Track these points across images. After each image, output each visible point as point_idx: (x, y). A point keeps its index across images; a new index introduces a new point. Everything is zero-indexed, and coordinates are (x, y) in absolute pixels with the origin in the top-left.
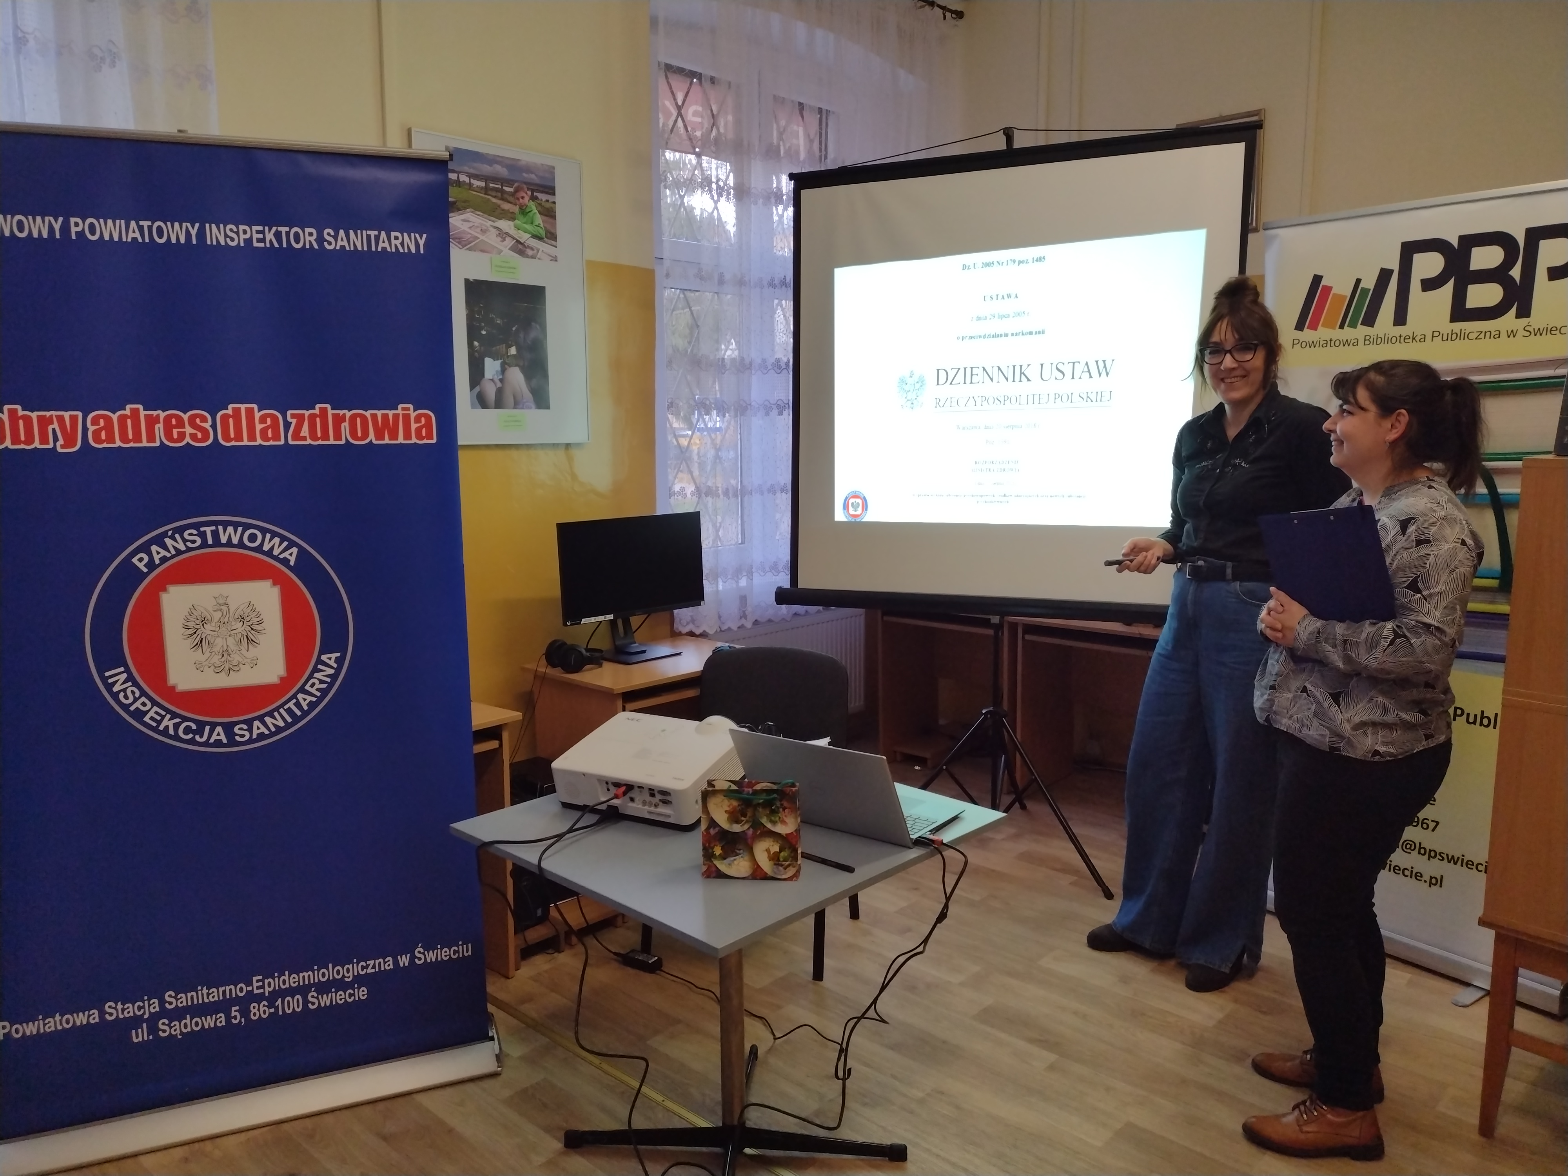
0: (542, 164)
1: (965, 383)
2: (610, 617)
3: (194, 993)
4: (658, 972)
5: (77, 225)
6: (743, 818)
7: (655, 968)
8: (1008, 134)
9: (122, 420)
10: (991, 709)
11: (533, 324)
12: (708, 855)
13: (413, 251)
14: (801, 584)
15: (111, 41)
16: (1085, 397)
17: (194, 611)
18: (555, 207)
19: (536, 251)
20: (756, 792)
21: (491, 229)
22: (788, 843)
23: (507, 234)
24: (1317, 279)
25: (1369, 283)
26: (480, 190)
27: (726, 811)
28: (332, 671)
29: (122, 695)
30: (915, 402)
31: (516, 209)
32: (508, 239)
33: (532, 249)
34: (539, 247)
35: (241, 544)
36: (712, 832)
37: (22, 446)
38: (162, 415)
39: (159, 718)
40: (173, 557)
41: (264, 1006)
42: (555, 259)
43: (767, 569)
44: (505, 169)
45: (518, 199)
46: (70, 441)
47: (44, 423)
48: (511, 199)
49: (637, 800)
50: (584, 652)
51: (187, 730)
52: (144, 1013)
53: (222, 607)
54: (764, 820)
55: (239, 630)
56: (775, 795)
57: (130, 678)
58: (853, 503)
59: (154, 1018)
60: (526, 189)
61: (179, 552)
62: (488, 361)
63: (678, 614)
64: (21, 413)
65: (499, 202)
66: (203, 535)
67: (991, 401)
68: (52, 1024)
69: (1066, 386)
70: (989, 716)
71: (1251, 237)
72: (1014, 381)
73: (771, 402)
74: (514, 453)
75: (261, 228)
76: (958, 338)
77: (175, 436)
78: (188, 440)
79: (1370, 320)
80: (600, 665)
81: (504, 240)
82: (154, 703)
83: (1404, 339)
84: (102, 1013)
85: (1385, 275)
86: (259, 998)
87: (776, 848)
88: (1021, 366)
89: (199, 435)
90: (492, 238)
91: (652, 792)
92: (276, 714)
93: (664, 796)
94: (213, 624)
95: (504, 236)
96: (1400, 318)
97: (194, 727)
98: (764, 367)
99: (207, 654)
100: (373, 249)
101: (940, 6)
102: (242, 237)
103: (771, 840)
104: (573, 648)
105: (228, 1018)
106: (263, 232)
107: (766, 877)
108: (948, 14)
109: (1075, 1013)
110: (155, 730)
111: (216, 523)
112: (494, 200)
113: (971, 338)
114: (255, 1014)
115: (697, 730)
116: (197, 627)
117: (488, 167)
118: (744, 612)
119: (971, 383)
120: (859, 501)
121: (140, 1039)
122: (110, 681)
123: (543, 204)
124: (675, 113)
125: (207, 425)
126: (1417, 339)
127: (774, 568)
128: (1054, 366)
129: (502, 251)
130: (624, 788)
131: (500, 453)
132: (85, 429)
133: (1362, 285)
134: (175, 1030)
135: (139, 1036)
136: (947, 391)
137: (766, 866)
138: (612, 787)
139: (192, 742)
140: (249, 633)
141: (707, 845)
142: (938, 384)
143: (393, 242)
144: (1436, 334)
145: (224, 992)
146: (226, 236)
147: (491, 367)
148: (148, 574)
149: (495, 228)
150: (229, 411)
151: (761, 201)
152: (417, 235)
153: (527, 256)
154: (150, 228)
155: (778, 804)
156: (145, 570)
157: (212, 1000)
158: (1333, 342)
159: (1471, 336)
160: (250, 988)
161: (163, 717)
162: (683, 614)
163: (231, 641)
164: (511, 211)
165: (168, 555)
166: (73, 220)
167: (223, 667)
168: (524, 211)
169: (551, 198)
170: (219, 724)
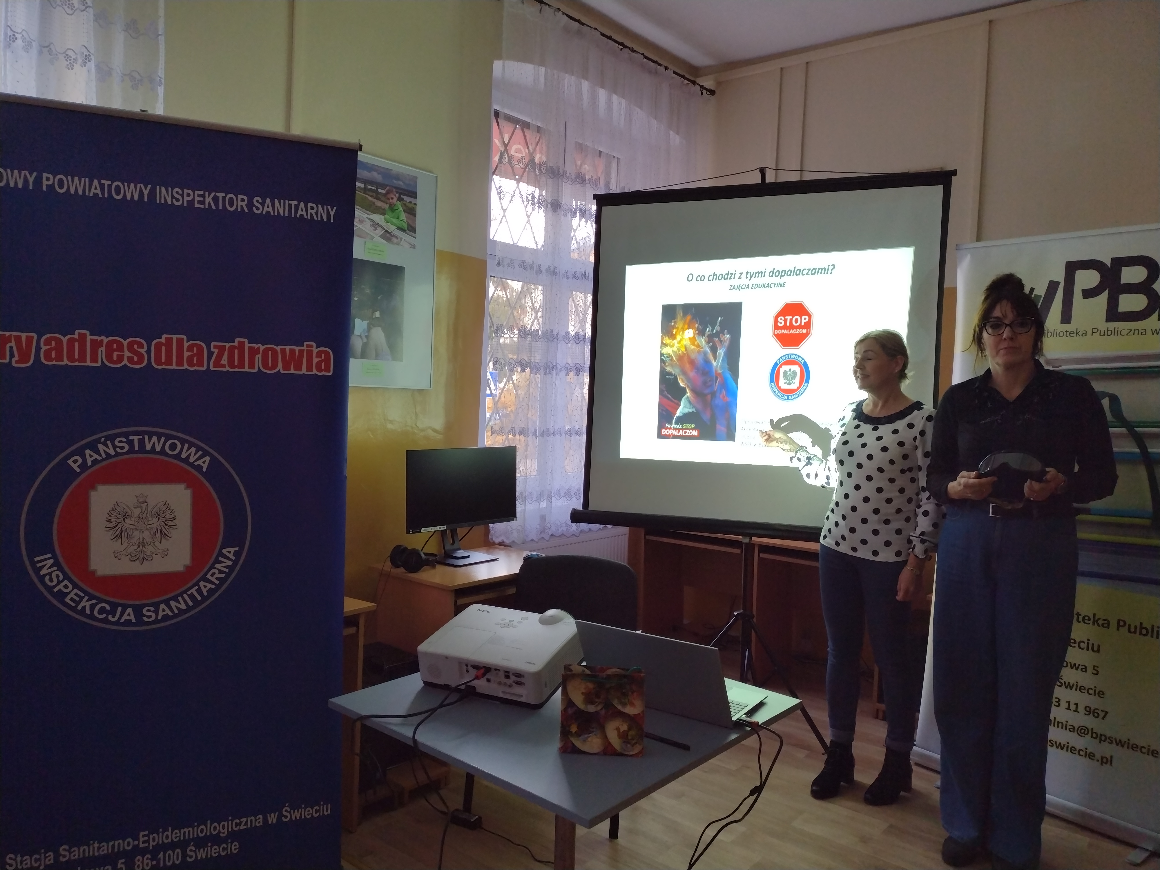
0: (408, 175)
2: (444, 528)
4: (479, 829)
5: (48, 180)
6: (597, 700)
7: (476, 826)
8: (762, 172)
9: (71, 342)
10: (741, 611)
11: (394, 295)
12: (566, 732)
13: (325, 219)
14: (592, 507)
17: (117, 507)
18: (416, 208)
19: (399, 240)
20: (608, 677)
21: (367, 220)
22: (636, 723)
23: (378, 225)
25: (1041, 291)
27: (582, 693)
28: (229, 563)
29: (47, 578)
31: (386, 206)
32: (379, 229)
33: (397, 238)
35: (163, 452)
36: (570, 711)
38: (106, 340)
39: (78, 599)
40: (103, 460)
41: (147, 858)
42: (413, 247)
43: (562, 494)
44: (380, 176)
45: (389, 199)
46: (25, 357)
47: (4, 341)
48: (383, 198)
49: (493, 681)
50: (422, 555)
51: (102, 611)
52: (40, 866)
53: (142, 505)
54: (616, 702)
55: (154, 525)
56: (625, 680)
57: (56, 564)
60: (395, 193)
61: (109, 456)
62: (358, 321)
63: (493, 528)
65: (374, 200)
66: (131, 443)
73: (572, 365)
75: (202, 193)
77: (115, 358)
78: (125, 362)
80: (435, 567)
81: (376, 229)
82: (75, 586)
83: (1070, 334)
85: (1053, 286)
86: (143, 852)
87: (624, 727)
89: (136, 359)
90: (368, 227)
91: (507, 674)
92: (180, 599)
93: (517, 677)
94: (133, 519)
95: (376, 227)
96: (1066, 317)
97: (108, 608)
99: (125, 545)
100: (293, 215)
101: (699, 85)
102: (186, 198)
103: (621, 720)
104: (415, 553)
106: (203, 196)
107: (616, 754)
108: (704, 91)
110: (74, 609)
111: (143, 433)
112: (370, 198)
116: (119, 521)
117: (367, 173)
118: (543, 527)
122: (39, 565)
123: (407, 204)
124: (502, 149)
125: (143, 351)
126: (1080, 334)
127: (568, 494)
129: (374, 237)
130: (482, 671)
131: (362, 394)
132: (38, 348)
137: (616, 743)
138: (470, 669)
139: (106, 621)
140: (162, 527)
141: (565, 723)
143: (310, 211)
144: (1095, 331)
145: (113, 846)
146: (173, 197)
147: (360, 326)
148: (79, 474)
149: (370, 219)
150: (163, 340)
152: (329, 207)
153: (393, 243)
154: (110, 186)
155: (627, 687)
156: (78, 470)
157: (102, 853)
159: (1123, 333)
160: (136, 843)
161: (82, 598)
162: (497, 528)
163: (147, 534)
164: (383, 208)
165: (99, 458)
166: (45, 175)
167: (138, 556)
168: (392, 208)
169: (413, 200)
170: (130, 606)
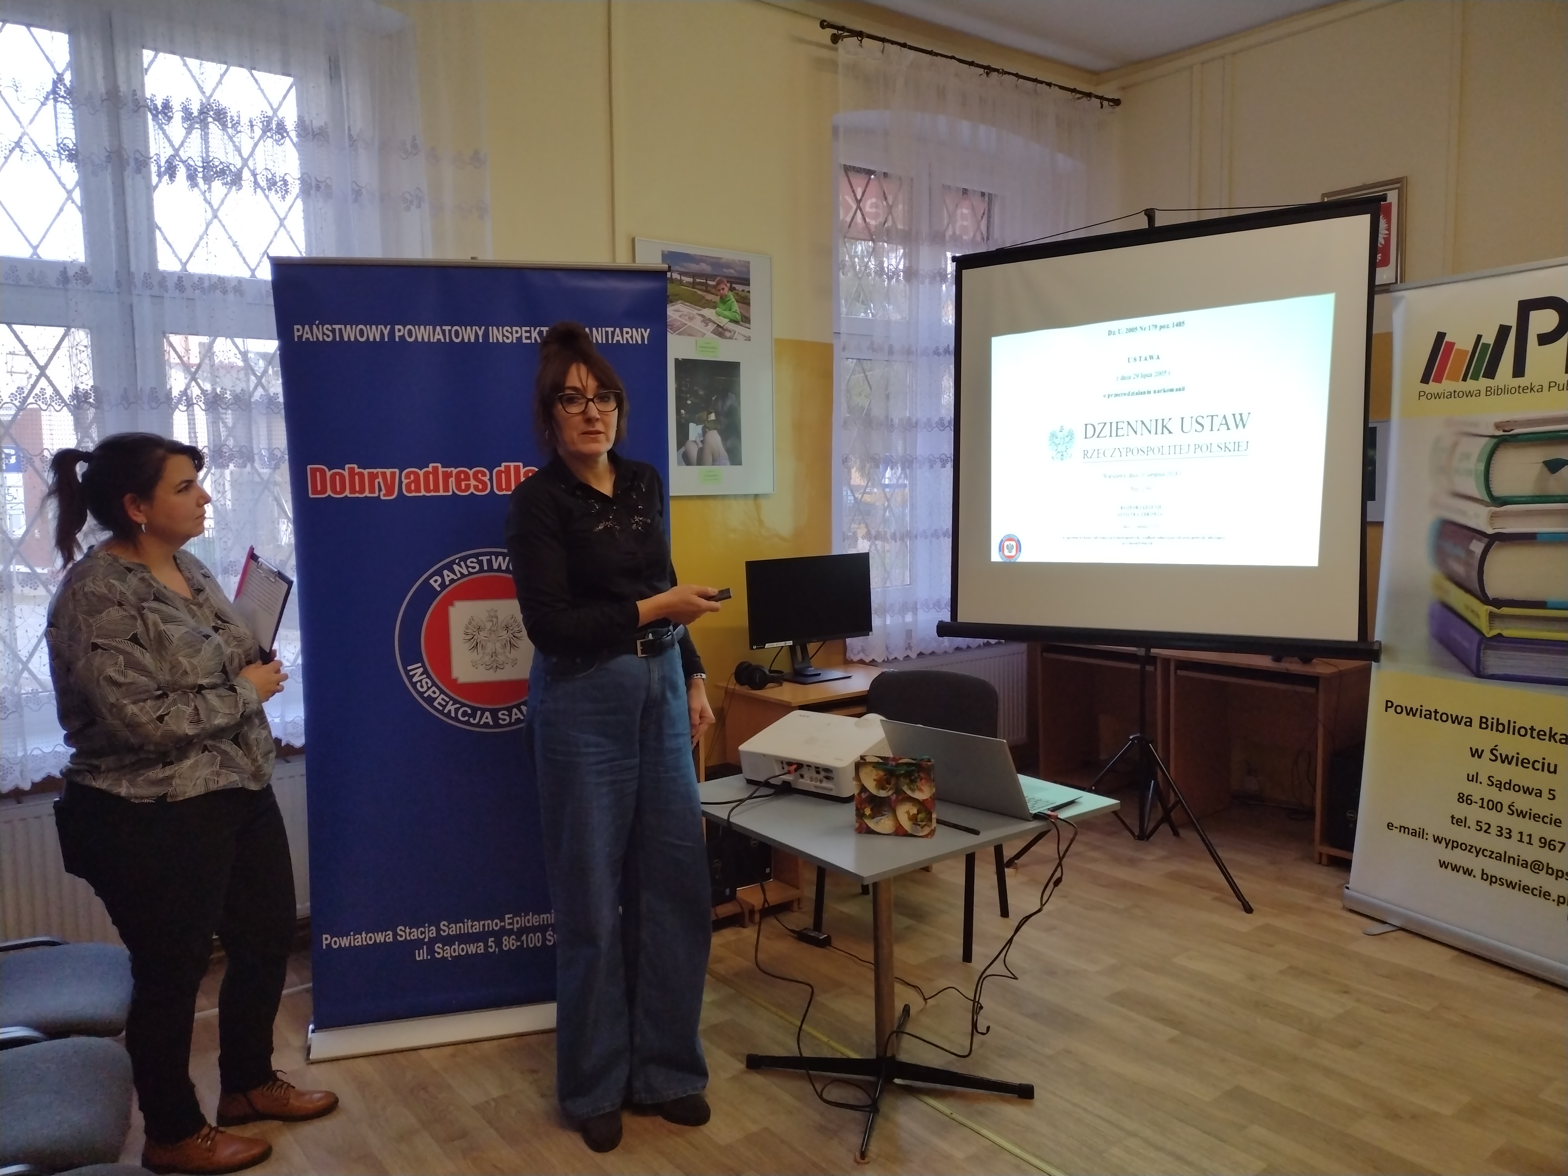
0: (739, 260)
1: (1111, 436)
2: (790, 643)
3: (461, 925)
4: (828, 947)
5: (400, 331)
6: (888, 786)
7: (825, 943)
8: (1150, 214)
9: (427, 475)
10: (1138, 735)
11: (730, 394)
12: (860, 815)
13: (640, 342)
14: (961, 619)
15: (418, 188)
16: (1223, 447)
17: (472, 621)
18: (750, 296)
19: (733, 333)
20: (898, 765)
21: (697, 317)
22: (924, 807)
23: (710, 320)
24: (1441, 336)
25: (1489, 339)
26: (688, 284)
27: (874, 780)
29: (419, 684)
30: (1065, 454)
31: (717, 299)
32: (710, 324)
33: (730, 331)
34: (735, 329)
35: (508, 570)
36: (864, 796)
37: (357, 495)
38: (455, 471)
39: (444, 704)
40: (459, 579)
41: (513, 939)
42: (748, 339)
43: (931, 606)
44: (709, 266)
45: (719, 290)
46: (390, 492)
47: (373, 477)
48: (713, 291)
49: (806, 776)
50: (767, 672)
51: (465, 714)
52: (425, 938)
53: (493, 619)
54: (905, 788)
55: (505, 637)
56: (913, 768)
57: (425, 672)
58: (1007, 545)
59: (433, 941)
60: (726, 282)
61: (463, 576)
62: (692, 426)
63: (850, 642)
64: (357, 470)
65: (704, 294)
66: (480, 563)
67: (1135, 452)
68: (360, 940)
69: (1206, 437)
70: (1136, 741)
71: (1377, 298)
72: (1156, 433)
73: (936, 456)
74: (711, 503)
75: (528, 329)
76: (1105, 396)
77: (463, 487)
78: (472, 490)
79: (1491, 373)
80: (781, 685)
81: (707, 325)
82: (442, 692)
83: (1523, 389)
84: (395, 934)
85: (1504, 331)
86: (510, 933)
87: (914, 811)
88: (1163, 420)
89: (480, 487)
90: (697, 324)
91: (818, 769)
93: (827, 773)
94: (486, 631)
95: (707, 322)
96: (1519, 370)
97: (469, 712)
98: (929, 425)
99: (481, 655)
100: (610, 342)
101: (1097, 97)
102: (515, 335)
103: (911, 804)
104: (758, 669)
105: (486, 947)
106: (530, 332)
107: (906, 834)
108: (1105, 103)
109: (1202, 1001)
110: (442, 712)
111: (490, 554)
112: (699, 292)
113: (1116, 395)
114: (506, 945)
115: (856, 724)
116: (474, 633)
117: (695, 265)
118: (909, 644)
119: (1117, 436)
120: (1013, 543)
121: (421, 958)
122: (411, 673)
123: (740, 293)
124: (854, 206)
125: (486, 479)
126: (1535, 389)
127: (937, 605)
128: (1194, 419)
129: (706, 335)
130: (795, 766)
131: (699, 503)
132: (401, 482)
133: (1483, 341)
134: (447, 953)
135: (421, 955)
136: (1094, 443)
137: (907, 825)
138: (786, 766)
139: (467, 723)
140: (511, 639)
141: (859, 806)
142: (1086, 438)
143: (625, 336)
144: (1553, 384)
145: (484, 925)
146: (504, 335)
147: (695, 430)
148: (439, 593)
149: (700, 315)
150: (502, 468)
151: (927, 281)
152: (643, 330)
153: (726, 338)
154: (450, 331)
155: (916, 775)
156: (439, 589)
157: (475, 931)
158: (1456, 394)
160: (503, 924)
161: (447, 703)
162: (854, 643)
163: (498, 645)
165: (455, 578)
166: (397, 327)
167: (492, 665)
168: (724, 300)
169: (746, 288)
170: (487, 710)
